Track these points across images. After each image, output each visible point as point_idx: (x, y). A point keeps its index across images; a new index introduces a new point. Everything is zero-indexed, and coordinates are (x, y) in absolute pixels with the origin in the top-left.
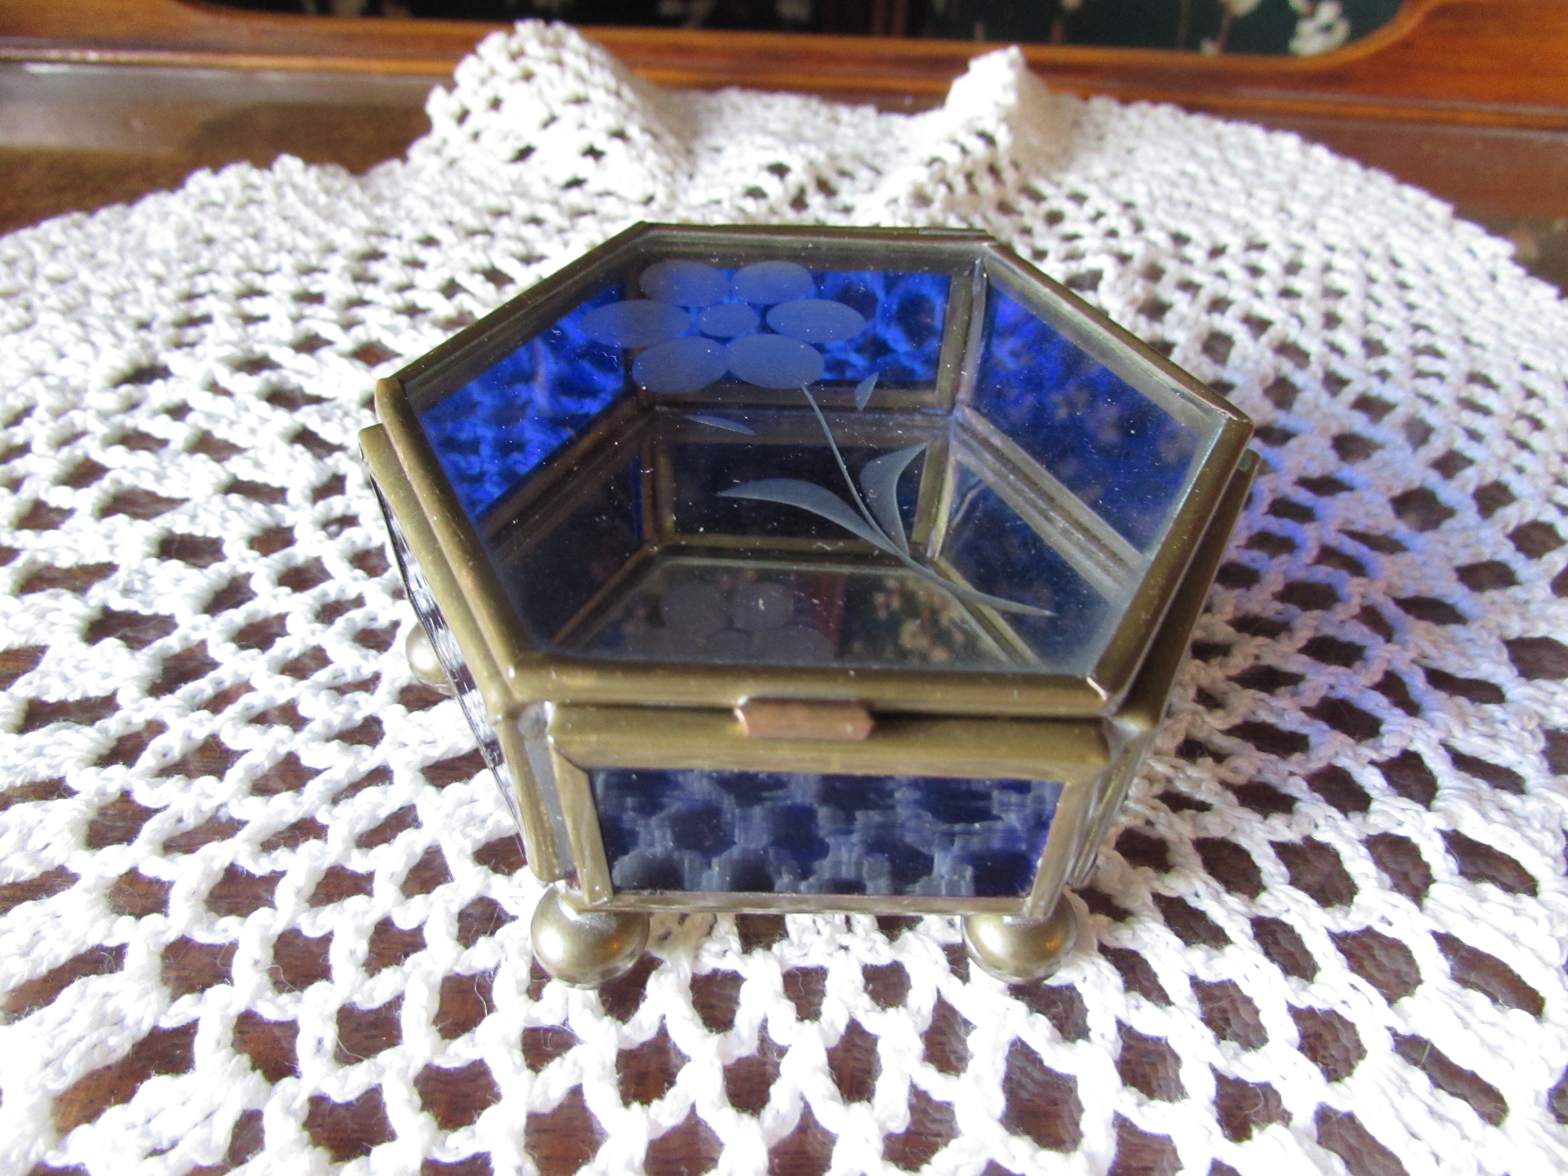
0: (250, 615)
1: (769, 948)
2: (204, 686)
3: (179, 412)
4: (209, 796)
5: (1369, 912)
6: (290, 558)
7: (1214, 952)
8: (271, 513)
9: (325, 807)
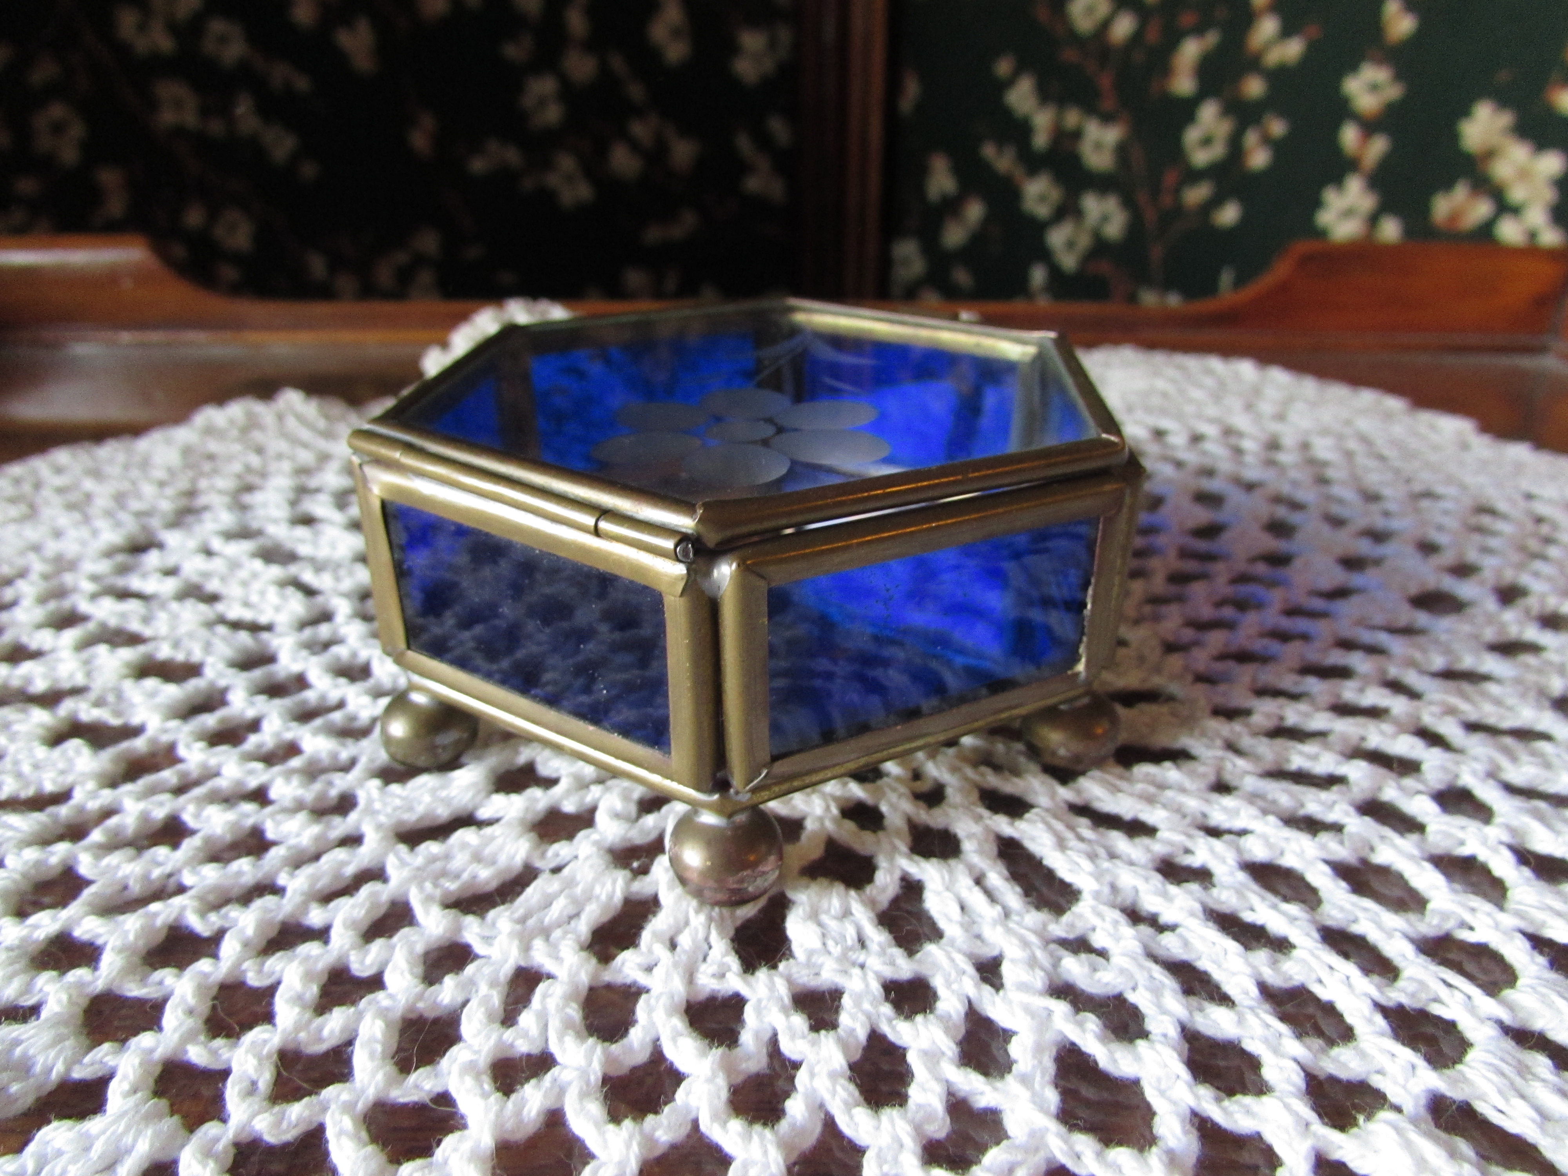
0: (222, 721)
1: (774, 967)
2: (169, 776)
3: (171, 572)
4: (159, 864)
5: (1445, 916)
6: (271, 675)
7: (1279, 956)
8: (256, 640)
9: (286, 869)
